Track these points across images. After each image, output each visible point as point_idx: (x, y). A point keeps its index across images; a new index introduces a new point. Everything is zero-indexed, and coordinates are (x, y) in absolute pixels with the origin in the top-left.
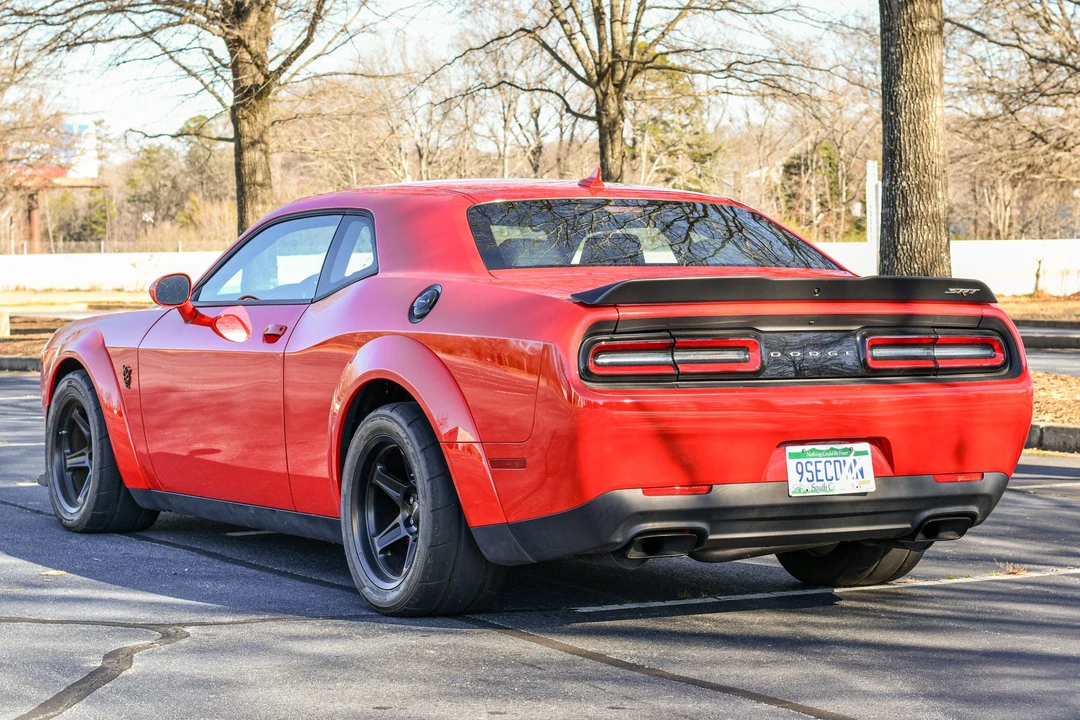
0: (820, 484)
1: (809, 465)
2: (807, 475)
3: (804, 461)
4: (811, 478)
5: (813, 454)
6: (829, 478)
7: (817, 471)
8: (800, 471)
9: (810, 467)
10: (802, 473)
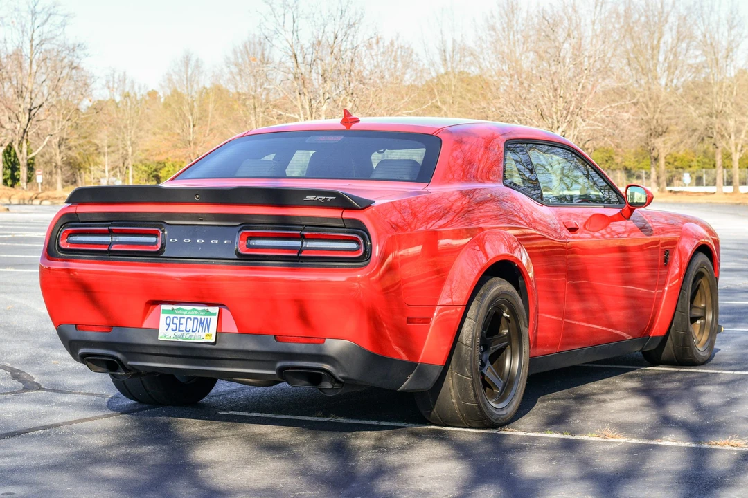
0: (180, 333)
1: (175, 319)
2: (173, 326)
3: (172, 316)
4: (174, 329)
5: (180, 312)
6: (188, 329)
7: (180, 324)
8: (168, 323)
9: (175, 321)
10: (169, 325)
